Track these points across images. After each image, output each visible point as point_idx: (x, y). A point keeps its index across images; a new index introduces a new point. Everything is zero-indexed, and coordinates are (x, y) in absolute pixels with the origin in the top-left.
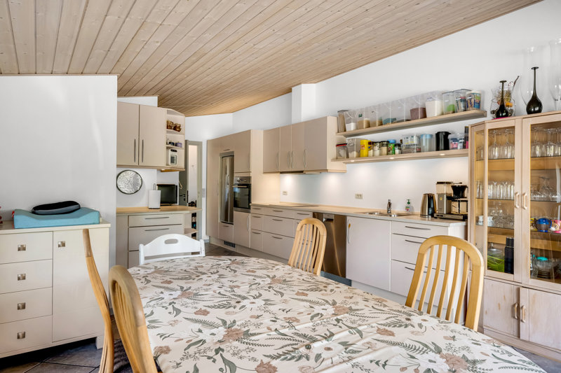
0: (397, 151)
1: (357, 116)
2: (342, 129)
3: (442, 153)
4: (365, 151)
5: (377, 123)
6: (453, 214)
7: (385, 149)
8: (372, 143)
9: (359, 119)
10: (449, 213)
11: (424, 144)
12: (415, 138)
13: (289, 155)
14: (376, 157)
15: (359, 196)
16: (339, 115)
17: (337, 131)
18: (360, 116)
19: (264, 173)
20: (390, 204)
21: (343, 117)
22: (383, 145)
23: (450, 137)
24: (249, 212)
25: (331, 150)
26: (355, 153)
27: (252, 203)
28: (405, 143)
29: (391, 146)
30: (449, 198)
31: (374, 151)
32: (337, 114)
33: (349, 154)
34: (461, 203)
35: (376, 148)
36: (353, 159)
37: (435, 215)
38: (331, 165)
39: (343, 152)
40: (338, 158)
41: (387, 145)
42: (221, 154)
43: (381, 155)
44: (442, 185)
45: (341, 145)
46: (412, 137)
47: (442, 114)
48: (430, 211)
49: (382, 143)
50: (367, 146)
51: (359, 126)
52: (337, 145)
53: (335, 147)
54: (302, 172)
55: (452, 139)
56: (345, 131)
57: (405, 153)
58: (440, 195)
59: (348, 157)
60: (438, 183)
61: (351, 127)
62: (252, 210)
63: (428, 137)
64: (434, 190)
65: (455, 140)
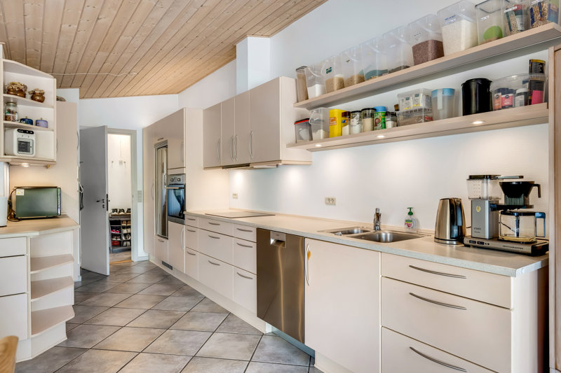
0: (389, 124)
1: (323, 73)
2: (302, 96)
3: (478, 120)
4: (336, 128)
5: (356, 79)
6: (503, 240)
7: (368, 122)
8: (347, 115)
9: (326, 77)
10: (495, 237)
11: (440, 105)
12: (421, 98)
13: (232, 141)
14: (356, 135)
15: (331, 201)
16: (299, 76)
17: (296, 101)
18: (329, 71)
19: (205, 168)
20: (378, 216)
21: (303, 78)
22: (365, 116)
23: (493, 88)
24: (183, 224)
25: (287, 130)
26: (321, 132)
27: (187, 211)
28: (403, 109)
29: (380, 115)
30: (495, 207)
31: (351, 126)
32: (296, 74)
33: (313, 134)
34: (522, 218)
35: (355, 121)
36: (319, 141)
37: (466, 241)
38: (287, 154)
39: (304, 133)
40: (298, 141)
41: (372, 115)
42: (156, 145)
43: (362, 131)
44: (479, 182)
45: (303, 122)
46: (417, 95)
47: (476, 44)
48: (455, 231)
49: (364, 113)
50: (339, 119)
51: (328, 88)
52: (297, 122)
53: (293, 126)
54: (248, 165)
55: (499, 90)
56: (307, 98)
57: (404, 124)
58: (476, 201)
59: (311, 139)
60: (472, 178)
61: (316, 92)
62: (186, 221)
63: (447, 94)
64: (465, 192)
65: (505, 91)
